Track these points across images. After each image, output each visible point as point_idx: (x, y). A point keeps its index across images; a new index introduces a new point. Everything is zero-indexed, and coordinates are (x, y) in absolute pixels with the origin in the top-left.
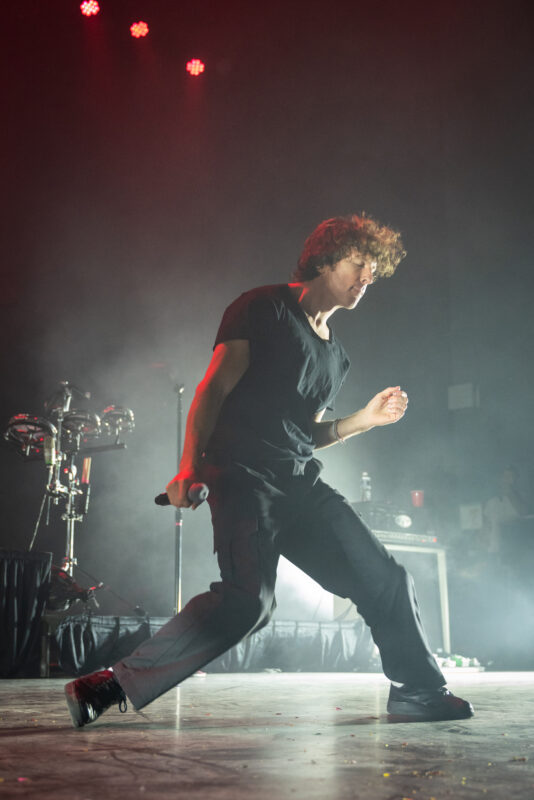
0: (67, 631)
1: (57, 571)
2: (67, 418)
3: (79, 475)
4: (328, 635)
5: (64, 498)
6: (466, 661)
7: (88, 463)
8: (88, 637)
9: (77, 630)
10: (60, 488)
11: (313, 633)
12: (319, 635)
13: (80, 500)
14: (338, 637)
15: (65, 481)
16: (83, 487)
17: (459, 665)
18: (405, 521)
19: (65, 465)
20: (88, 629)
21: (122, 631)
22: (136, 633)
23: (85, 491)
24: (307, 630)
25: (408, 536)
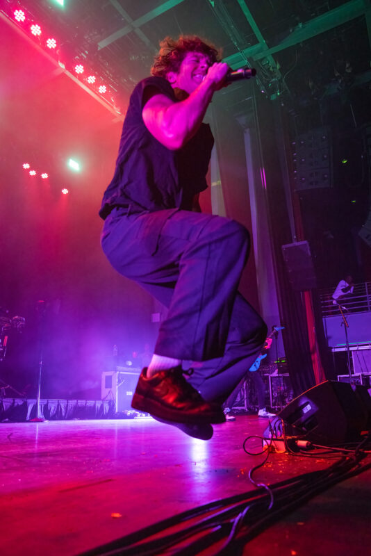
3: (2, 342)
4: (98, 405)
7: (6, 338)
11: (92, 405)
12: (95, 405)
13: (2, 352)
14: (102, 406)
16: (4, 347)
18: (130, 363)
21: (16, 404)
22: (21, 405)
23: (4, 349)
25: (130, 368)
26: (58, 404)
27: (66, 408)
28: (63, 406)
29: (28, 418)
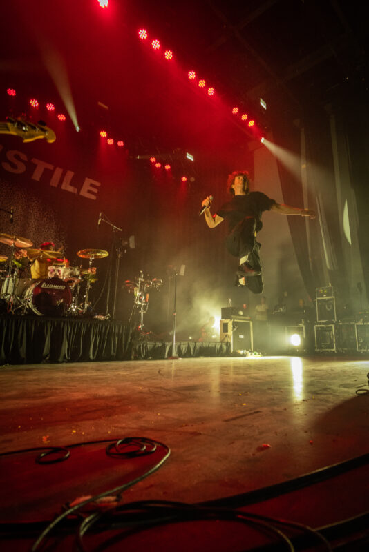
0: (140, 347)
1: (137, 328)
2: (142, 282)
3: (145, 299)
4: (218, 346)
5: (140, 306)
6: (257, 353)
7: (148, 295)
8: (146, 348)
9: (143, 346)
10: (139, 303)
11: (214, 346)
12: (216, 346)
13: (145, 307)
14: (221, 347)
15: (140, 300)
16: (146, 302)
17: (255, 354)
18: (241, 313)
19: (141, 296)
20: (146, 346)
21: (157, 346)
22: (161, 347)
23: (147, 304)
24: (212, 345)
25: (242, 317)
26: (189, 346)
27: (194, 348)
28: (192, 347)
29: (166, 356)
